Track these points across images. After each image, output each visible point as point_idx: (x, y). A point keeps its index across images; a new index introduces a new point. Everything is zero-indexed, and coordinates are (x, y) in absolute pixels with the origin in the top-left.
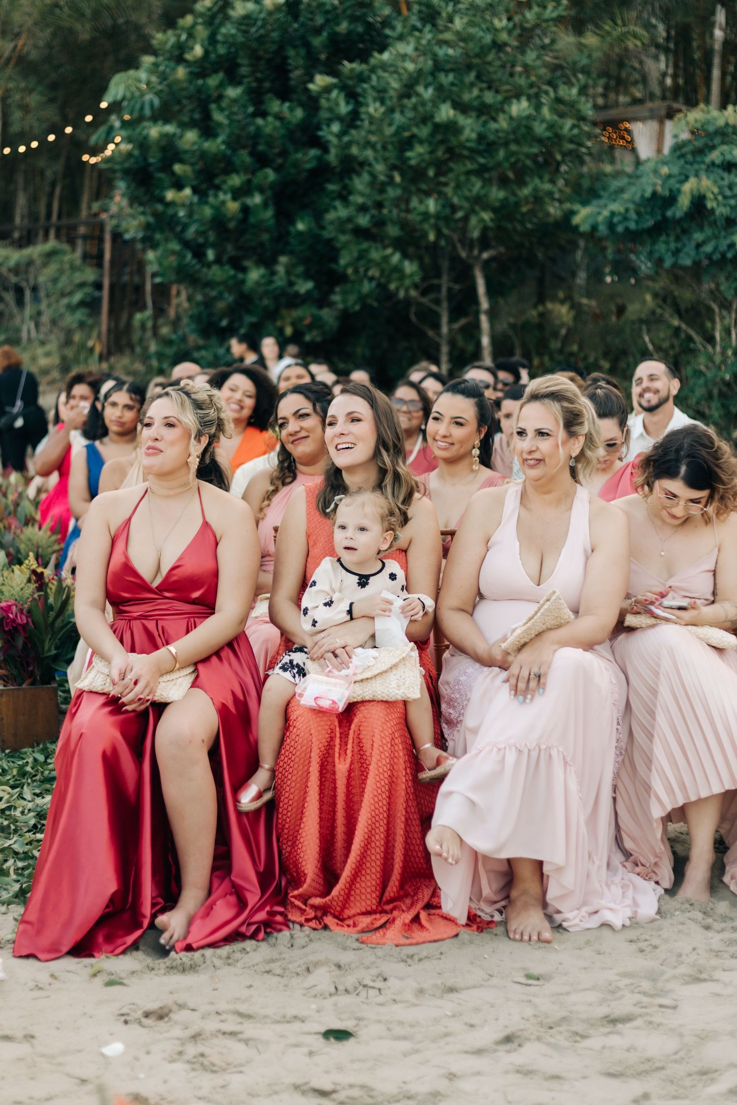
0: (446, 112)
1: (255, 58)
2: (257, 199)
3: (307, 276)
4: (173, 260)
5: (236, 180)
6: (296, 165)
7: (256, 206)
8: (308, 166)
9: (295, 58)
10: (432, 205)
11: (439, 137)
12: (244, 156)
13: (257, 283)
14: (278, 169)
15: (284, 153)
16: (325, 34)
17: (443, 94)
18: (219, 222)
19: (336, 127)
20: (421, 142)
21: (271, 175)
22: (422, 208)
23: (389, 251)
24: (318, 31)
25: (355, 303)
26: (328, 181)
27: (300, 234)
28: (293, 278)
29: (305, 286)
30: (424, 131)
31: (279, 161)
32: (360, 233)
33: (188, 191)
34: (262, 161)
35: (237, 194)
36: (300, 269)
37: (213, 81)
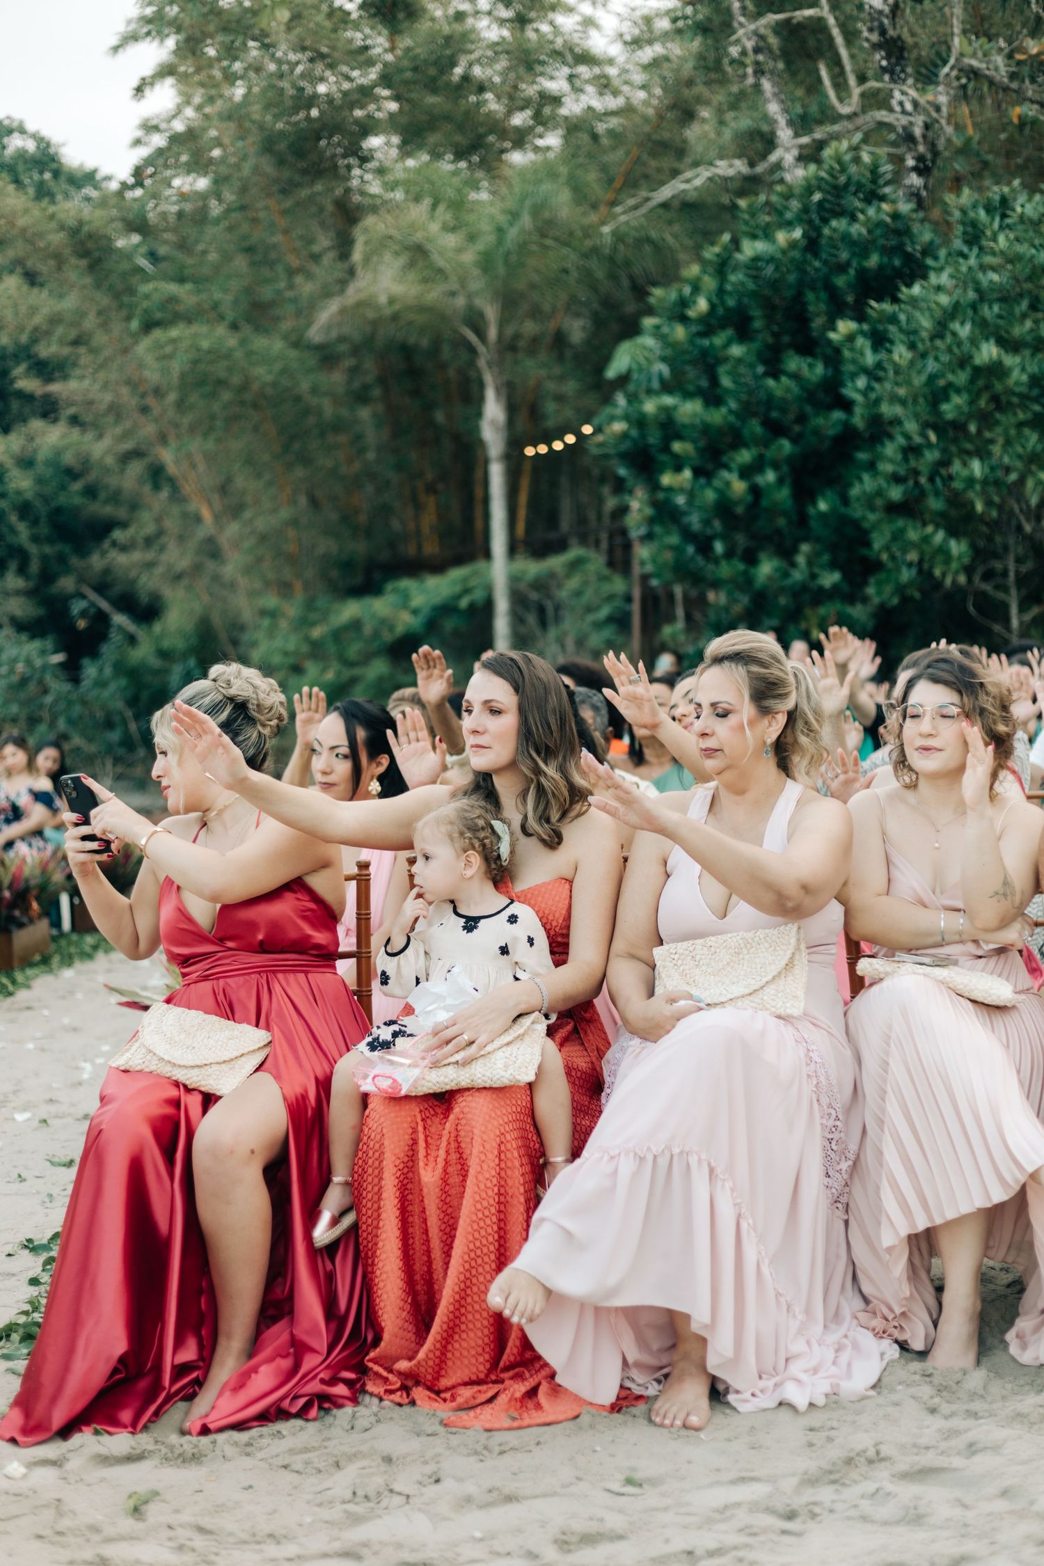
0: (989, 351)
1: (769, 307)
2: (770, 476)
3: (833, 566)
4: (669, 556)
5: (745, 456)
6: (816, 432)
7: (768, 485)
8: (831, 432)
9: (816, 304)
10: (977, 468)
11: (981, 383)
12: (755, 427)
13: (770, 578)
14: (795, 440)
15: (802, 419)
16: (852, 272)
17: (985, 329)
18: (724, 508)
19: (861, 382)
20: (958, 391)
21: (786, 446)
22: (965, 473)
23: (930, 529)
24: (842, 268)
25: (893, 594)
26: (858, 448)
27: (822, 516)
28: (816, 570)
29: (830, 579)
30: (962, 378)
31: (797, 428)
32: (893, 509)
33: (687, 474)
34: (776, 429)
35: (745, 473)
36: (826, 558)
37: (718, 340)
